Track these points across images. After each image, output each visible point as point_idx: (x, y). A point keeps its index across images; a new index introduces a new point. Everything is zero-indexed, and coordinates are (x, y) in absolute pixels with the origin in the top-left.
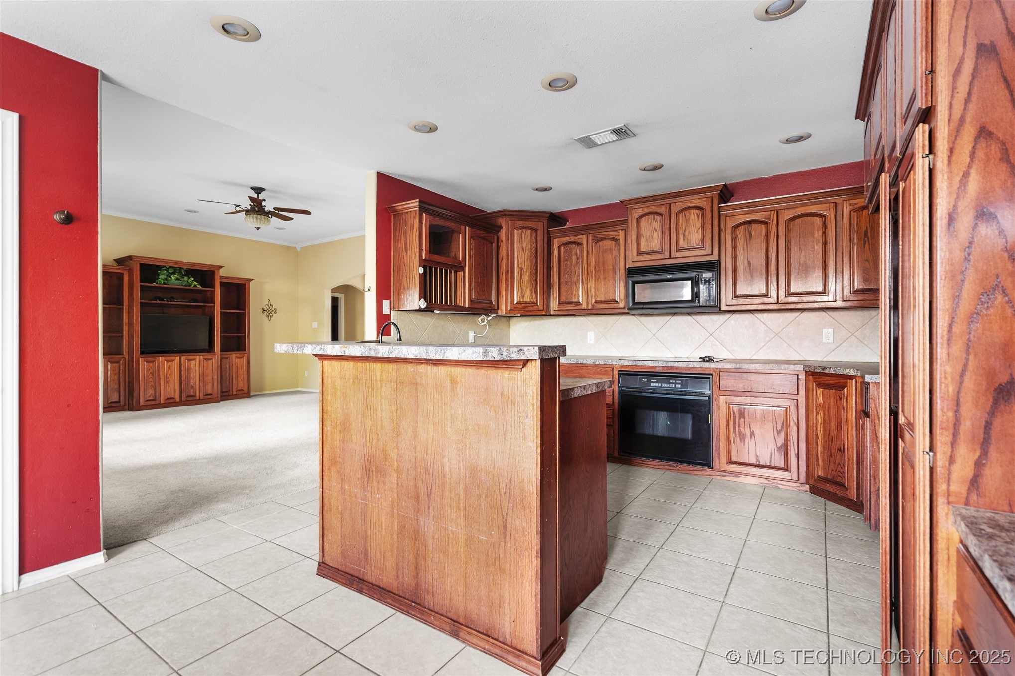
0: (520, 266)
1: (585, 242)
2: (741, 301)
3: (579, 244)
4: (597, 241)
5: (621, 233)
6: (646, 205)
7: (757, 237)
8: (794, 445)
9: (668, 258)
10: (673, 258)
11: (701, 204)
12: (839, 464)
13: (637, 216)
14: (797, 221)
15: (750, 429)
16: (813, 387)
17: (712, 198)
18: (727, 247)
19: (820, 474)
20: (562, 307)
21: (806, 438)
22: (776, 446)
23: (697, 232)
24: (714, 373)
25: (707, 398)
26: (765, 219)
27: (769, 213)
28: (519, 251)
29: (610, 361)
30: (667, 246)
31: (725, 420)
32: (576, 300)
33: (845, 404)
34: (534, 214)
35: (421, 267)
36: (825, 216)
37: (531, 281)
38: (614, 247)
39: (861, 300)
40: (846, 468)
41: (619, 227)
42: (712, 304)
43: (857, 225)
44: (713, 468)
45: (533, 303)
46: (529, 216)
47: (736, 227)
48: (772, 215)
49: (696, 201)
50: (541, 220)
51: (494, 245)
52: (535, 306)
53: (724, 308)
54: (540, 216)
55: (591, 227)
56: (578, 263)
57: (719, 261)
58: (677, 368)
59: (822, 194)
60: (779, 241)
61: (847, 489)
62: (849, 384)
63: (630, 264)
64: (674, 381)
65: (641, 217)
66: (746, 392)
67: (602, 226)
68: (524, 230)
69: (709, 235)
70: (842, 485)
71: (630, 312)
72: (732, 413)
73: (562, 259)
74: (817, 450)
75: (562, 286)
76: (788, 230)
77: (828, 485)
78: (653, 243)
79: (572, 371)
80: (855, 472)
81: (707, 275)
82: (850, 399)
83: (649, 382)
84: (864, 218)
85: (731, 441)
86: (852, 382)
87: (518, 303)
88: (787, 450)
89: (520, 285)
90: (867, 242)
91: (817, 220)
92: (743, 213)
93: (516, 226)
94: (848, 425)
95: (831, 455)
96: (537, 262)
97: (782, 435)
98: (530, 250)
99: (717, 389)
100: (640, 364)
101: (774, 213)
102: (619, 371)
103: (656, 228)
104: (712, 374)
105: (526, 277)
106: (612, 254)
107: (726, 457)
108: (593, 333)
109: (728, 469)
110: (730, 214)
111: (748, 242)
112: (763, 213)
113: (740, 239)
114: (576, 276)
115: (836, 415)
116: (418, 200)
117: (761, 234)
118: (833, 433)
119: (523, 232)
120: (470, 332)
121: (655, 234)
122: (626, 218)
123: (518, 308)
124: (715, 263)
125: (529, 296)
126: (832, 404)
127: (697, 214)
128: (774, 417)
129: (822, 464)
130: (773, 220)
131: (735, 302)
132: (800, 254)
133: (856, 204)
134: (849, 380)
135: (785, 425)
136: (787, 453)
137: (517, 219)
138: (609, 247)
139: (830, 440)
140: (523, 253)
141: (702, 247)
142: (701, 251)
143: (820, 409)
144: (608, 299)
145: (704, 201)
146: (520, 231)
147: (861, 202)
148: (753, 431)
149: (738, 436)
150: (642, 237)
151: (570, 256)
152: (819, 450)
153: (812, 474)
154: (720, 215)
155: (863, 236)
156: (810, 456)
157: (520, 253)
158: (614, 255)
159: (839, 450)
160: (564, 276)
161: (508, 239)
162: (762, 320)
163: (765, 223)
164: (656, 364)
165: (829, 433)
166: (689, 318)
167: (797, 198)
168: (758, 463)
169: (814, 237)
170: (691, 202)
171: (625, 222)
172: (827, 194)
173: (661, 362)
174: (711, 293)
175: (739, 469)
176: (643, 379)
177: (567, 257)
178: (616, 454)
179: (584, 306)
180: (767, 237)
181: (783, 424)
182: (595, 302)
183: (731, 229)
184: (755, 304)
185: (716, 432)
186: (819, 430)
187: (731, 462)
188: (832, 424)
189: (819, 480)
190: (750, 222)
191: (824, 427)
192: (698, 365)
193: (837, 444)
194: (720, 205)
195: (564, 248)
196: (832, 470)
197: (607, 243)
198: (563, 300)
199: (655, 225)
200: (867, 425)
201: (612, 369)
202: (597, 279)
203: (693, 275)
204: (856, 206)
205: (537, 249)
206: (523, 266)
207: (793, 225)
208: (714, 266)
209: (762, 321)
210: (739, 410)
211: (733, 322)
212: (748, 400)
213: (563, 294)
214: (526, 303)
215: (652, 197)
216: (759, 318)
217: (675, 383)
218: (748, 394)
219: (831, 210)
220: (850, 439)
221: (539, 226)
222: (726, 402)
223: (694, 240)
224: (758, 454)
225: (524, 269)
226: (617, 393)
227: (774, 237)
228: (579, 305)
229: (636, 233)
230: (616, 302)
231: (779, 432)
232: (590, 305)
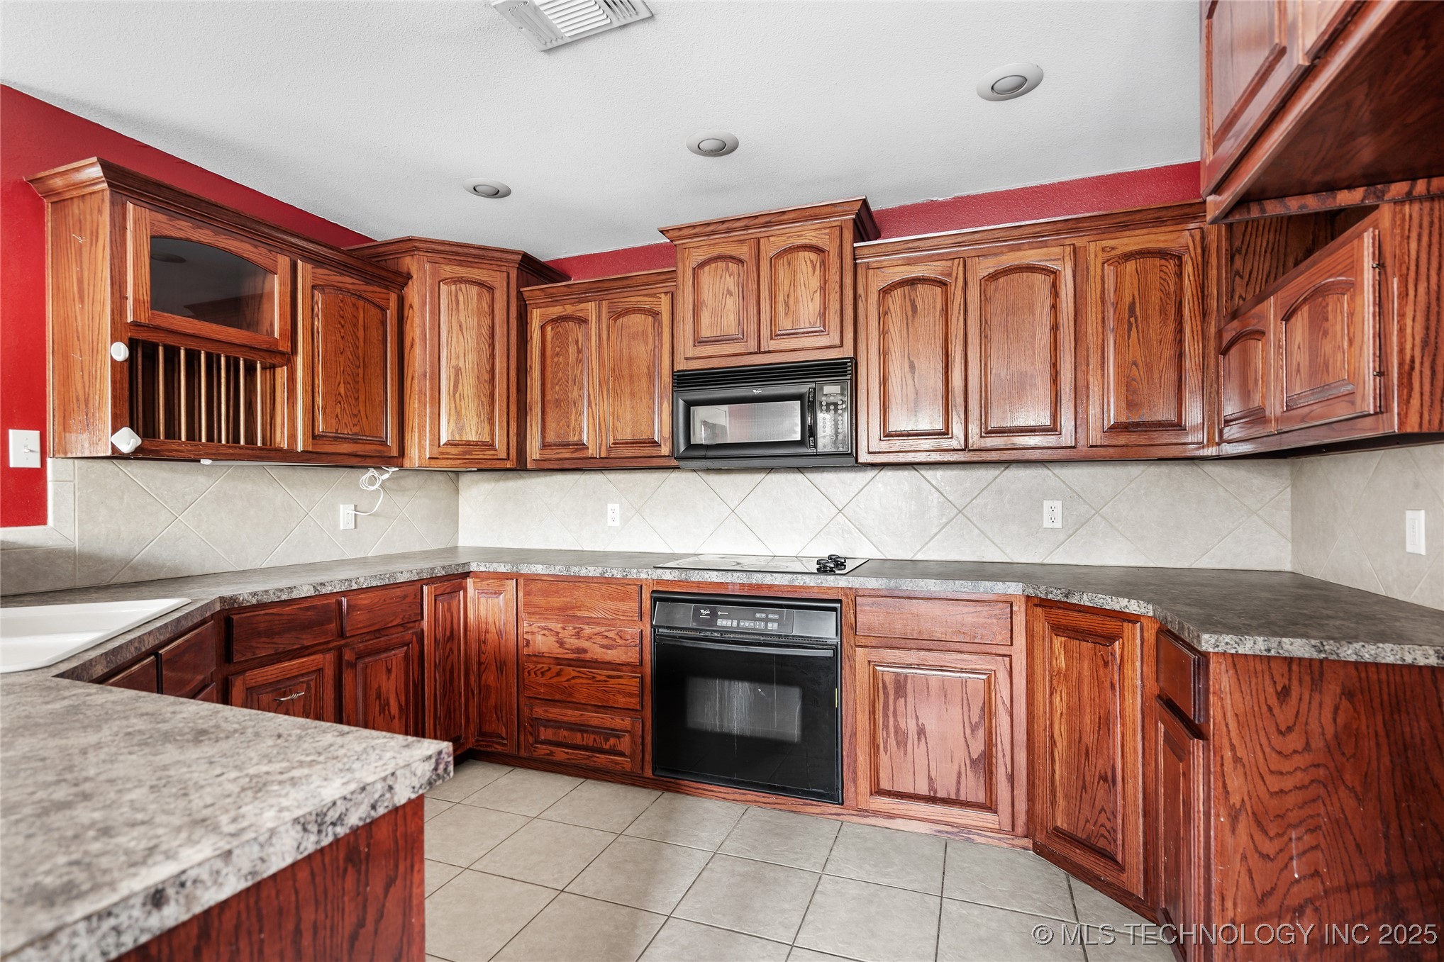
0: (454, 362)
1: (594, 317)
2: (897, 444)
3: (583, 321)
4: (618, 315)
5: (665, 302)
6: (712, 242)
7: (926, 312)
8: (1004, 755)
9: (755, 353)
10: (765, 352)
11: (820, 241)
12: (1103, 810)
13: (694, 264)
14: (1001, 280)
15: (917, 718)
16: (1044, 631)
17: (841, 228)
18: (870, 332)
19: (1059, 824)
20: (550, 454)
21: (1028, 740)
22: (970, 756)
23: (812, 300)
24: (844, 599)
25: (829, 653)
26: (942, 274)
27: (950, 263)
28: (450, 331)
29: (635, 571)
30: (754, 327)
31: (867, 702)
32: (576, 439)
33: (1116, 677)
34: (490, 254)
35: (115, 344)
36: (1054, 272)
37: (479, 396)
38: (650, 329)
39: (1123, 446)
40: (1120, 821)
41: (660, 288)
42: (841, 449)
43: (1115, 291)
44: (842, 804)
45: (484, 444)
46: (475, 256)
47: (886, 291)
48: (955, 268)
49: (810, 233)
50: (504, 268)
51: (391, 314)
52: (489, 450)
53: (864, 457)
54: (500, 260)
55: (606, 285)
56: (579, 361)
57: (854, 360)
58: (770, 587)
59: (1049, 227)
60: (969, 322)
61: (1121, 868)
62: (1125, 634)
63: (681, 366)
64: (763, 615)
65: (702, 265)
66: (908, 641)
67: (627, 284)
68: (463, 286)
69: (834, 307)
70: (1111, 858)
71: (681, 464)
72: (880, 685)
73: (549, 352)
74: (1053, 772)
75: (547, 410)
76: (985, 299)
77: (1078, 851)
78: (725, 319)
79: (557, 592)
80: (1141, 834)
81: (831, 390)
82: (1128, 666)
83: (714, 615)
84: (1128, 278)
85: (878, 746)
86: (1134, 629)
87: (448, 444)
88: (990, 764)
89: (453, 405)
90: (1134, 326)
91: (1039, 278)
92: (900, 262)
93: (443, 277)
94: (1123, 725)
95: (1084, 787)
96: (492, 356)
97: (981, 733)
98: (475, 330)
99: (852, 633)
100: (696, 577)
101: (959, 264)
102: (653, 592)
103: (732, 288)
104: (840, 601)
105: (468, 387)
106: (647, 344)
107: (868, 780)
108: (618, 505)
109: (873, 807)
110: (875, 265)
111: (910, 321)
112: (938, 263)
113: (894, 315)
114: (576, 388)
115: (1097, 699)
116: (95, 159)
117: (934, 307)
118: (1089, 739)
119: (461, 290)
120: (341, 506)
121: (730, 301)
122: (674, 269)
123: (448, 454)
124: (846, 363)
125: (474, 429)
126: (1086, 673)
127: (812, 262)
128: (965, 695)
129: (1065, 803)
130: (957, 278)
131: (884, 446)
132: (1008, 349)
133: (1113, 249)
134: (1125, 624)
135: (988, 711)
136: (991, 773)
137: (447, 261)
138: (641, 329)
139: (1082, 753)
140: (461, 336)
141: (822, 331)
142: (819, 338)
143: (1059, 682)
144: (638, 436)
145: (825, 234)
146: (453, 287)
147: (1121, 245)
148: (923, 725)
149: (892, 735)
150: (704, 308)
151: (564, 345)
152: (1058, 772)
153: (1042, 820)
154: (855, 265)
155: (1127, 316)
156: (1037, 781)
157: (454, 335)
158: (650, 346)
159: (1104, 778)
160: (553, 387)
161: (424, 304)
162: (934, 483)
163: (942, 284)
164: (727, 578)
165: (1080, 737)
166: (799, 477)
167: (1002, 234)
168: (932, 794)
169: (1034, 315)
170: (799, 236)
171: (671, 276)
172: (1059, 226)
173: (738, 574)
174: (840, 426)
175: (895, 806)
176: (702, 611)
177: (557, 349)
178: (648, 772)
179: (592, 451)
180: (946, 311)
181: (983, 709)
182: (614, 444)
183: (876, 295)
184: (923, 449)
185: (849, 726)
186: (1056, 726)
187: (878, 792)
188: (1087, 719)
189: (1058, 836)
190: (912, 282)
191: (1070, 723)
192: (811, 581)
193: (1100, 764)
194: (855, 245)
195: (552, 329)
196: (1087, 821)
197: (637, 320)
198: (551, 438)
199: (730, 282)
200: (1198, 756)
201: (638, 588)
202: (616, 395)
203: (804, 388)
204: (1113, 253)
205: (492, 327)
206: (461, 364)
207: (996, 290)
208: (843, 370)
209: (933, 485)
210: (895, 680)
211: (880, 485)
212: (912, 657)
213: (552, 425)
214: (468, 444)
215: (723, 222)
216: (928, 478)
217: (767, 620)
218: (912, 644)
219: (1067, 258)
220: (1129, 759)
221: (497, 279)
222: (869, 662)
223: (806, 316)
224: (933, 775)
225: (463, 371)
226: (649, 639)
227: (959, 313)
228: (583, 449)
229: (691, 299)
230: (655, 444)
231: (974, 729)
232: (604, 448)
